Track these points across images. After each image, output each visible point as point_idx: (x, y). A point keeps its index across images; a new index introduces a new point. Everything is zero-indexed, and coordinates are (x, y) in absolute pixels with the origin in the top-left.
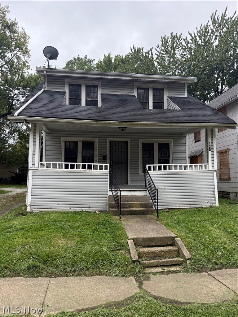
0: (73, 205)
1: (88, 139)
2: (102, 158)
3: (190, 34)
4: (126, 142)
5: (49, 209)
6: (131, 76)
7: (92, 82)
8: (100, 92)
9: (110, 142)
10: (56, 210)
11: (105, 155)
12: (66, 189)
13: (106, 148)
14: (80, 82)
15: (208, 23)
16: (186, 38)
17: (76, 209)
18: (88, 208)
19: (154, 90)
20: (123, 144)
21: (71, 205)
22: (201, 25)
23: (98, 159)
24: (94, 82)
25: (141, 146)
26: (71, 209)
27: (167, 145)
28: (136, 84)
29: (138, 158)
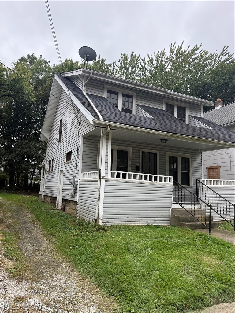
0: (141, 218)
1: (123, 148)
2: (135, 168)
3: (148, 56)
4: (156, 154)
5: (120, 223)
6: (166, 92)
7: (128, 91)
8: (135, 102)
9: (142, 152)
10: (126, 224)
11: (138, 165)
12: (135, 201)
13: (138, 159)
14: (117, 90)
15: (164, 50)
16: (145, 59)
17: (144, 222)
18: (153, 222)
19: (179, 108)
20: (153, 155)
21: (139, 219)
22: (159, 51)
23: (132, 169)
24: (130, 92)
25: (167, 159)
26: (139, 222)
27: (188, 159)
28: (164, 100)
29: (165, 170)
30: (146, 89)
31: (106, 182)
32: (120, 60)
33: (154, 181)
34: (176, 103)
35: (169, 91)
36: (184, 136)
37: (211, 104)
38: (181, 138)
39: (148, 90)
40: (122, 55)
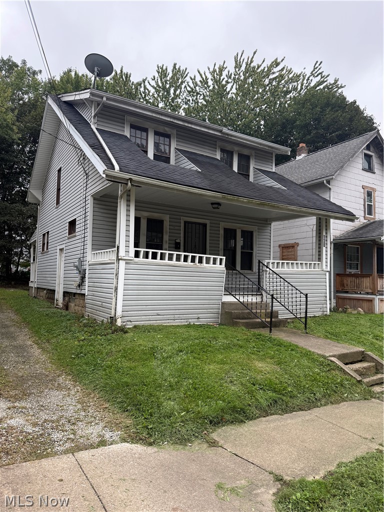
0: (178, 316)
1: (156, 216)
2: (174, 246)
3: (199, 72)
4: (205, 225)
5: (147, 322)
6: (221, 131)
7: (162, 127)
8: (174, 146)
9: (185, 222)
10: (156, 323)
11: (178, 241)
12: (170, 291)
13: (178, 232)
14: (146, 125)
15: (224, 64)
16: (195, 77)
17: (182, 320)
18: (196, 320)
19: (241, 156)
20: (201, 226)
21: (176, 316)
22: (215, 65)
23: (169, 247)
24: (167, 129)
25: (222, 232)
26: (176, 321)
27: (252, 233)
28: (219, 143)
29: (217, 249)
30: (190, 125)
31: (127, 265)
32: (154, 77)
33: (199, 263)
34: (236, 148)
35: (225, 130)
36: (241, 199)
37: (287, 152)
38: (237, 201)
39: (193, 126)
40: (158, 67)
